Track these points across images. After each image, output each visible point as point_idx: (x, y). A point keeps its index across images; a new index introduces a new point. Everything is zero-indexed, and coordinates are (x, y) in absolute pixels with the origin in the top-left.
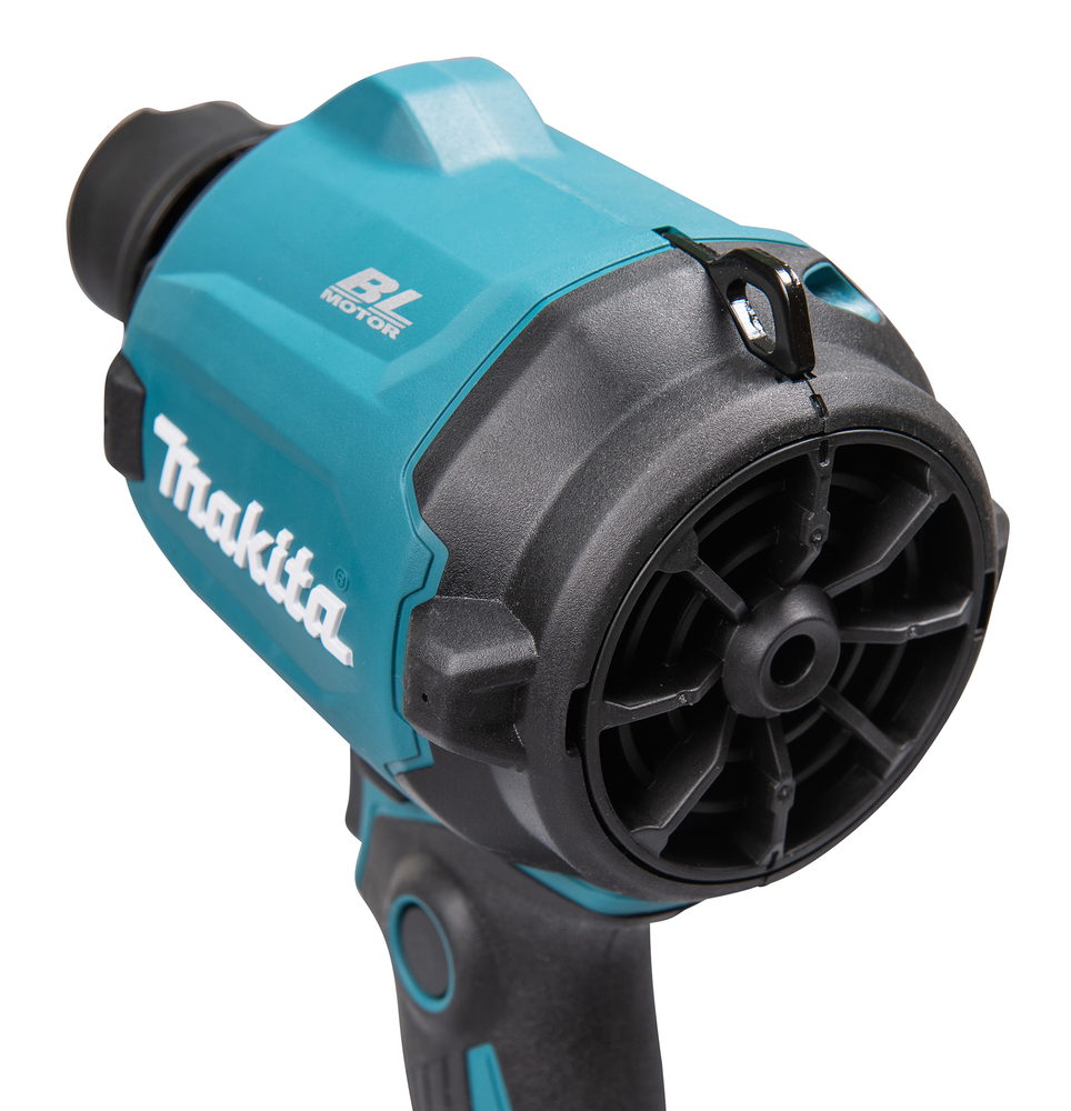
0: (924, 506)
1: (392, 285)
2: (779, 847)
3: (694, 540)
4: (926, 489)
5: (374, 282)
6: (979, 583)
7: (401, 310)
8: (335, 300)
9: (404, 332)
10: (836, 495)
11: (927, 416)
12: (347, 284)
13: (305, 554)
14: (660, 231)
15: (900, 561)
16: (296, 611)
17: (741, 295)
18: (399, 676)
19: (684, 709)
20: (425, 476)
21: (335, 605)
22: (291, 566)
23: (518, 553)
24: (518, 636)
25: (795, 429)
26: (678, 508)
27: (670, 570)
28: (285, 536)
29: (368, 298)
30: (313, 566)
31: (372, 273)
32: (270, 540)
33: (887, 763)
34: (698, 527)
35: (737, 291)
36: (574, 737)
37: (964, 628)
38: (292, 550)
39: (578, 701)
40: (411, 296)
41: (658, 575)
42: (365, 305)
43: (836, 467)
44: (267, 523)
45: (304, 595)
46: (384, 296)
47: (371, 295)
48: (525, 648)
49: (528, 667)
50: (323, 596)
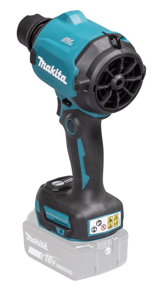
0: (135, 64)
1: (70, 39)
2: (118, 107)
3: (108, 68)
4: (135, 63)
5: (68, 39)
6: (142, 74)
7: (71, 42)
8: (63, 41)
9: (72, 45)
10: (124, 63)
11: (134, 54)
12: (64, 39)
13: (60, 72)
14: (102, 32)
15: (132, 71)
16: (59, 79)
17: (112, 40)
18: (73, 85)
19: (107, 88)
20: (76, 61)
21: (65, 77)
22: (58, 73)
23: (87, 70)
24: (88, 79)
25: (119, 55)
26: (106, 64)
27: (105, 71)
28: (58, 70)
29: (67, 41)
30: (61, 73)
31: (68, 38)
32: (55, 70)
33: (131, 97)
34: (108, 66)
35: (112, 39)
36: (94, 91)
37: (140, 80)
38: (59, 71)
39: (95, 86)
40: (73, 40)
41: (104, 72)
42: (67, 42)
43: (124, 60)
44: (55, 68)
45: (60, 77)
46: (69, 41)
47: (67, 40)
48: (88, 81)
49: (89, 83)
50: (63, 76)
